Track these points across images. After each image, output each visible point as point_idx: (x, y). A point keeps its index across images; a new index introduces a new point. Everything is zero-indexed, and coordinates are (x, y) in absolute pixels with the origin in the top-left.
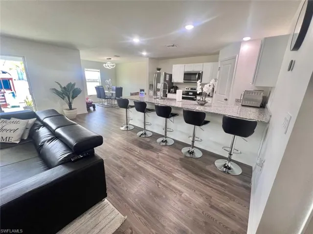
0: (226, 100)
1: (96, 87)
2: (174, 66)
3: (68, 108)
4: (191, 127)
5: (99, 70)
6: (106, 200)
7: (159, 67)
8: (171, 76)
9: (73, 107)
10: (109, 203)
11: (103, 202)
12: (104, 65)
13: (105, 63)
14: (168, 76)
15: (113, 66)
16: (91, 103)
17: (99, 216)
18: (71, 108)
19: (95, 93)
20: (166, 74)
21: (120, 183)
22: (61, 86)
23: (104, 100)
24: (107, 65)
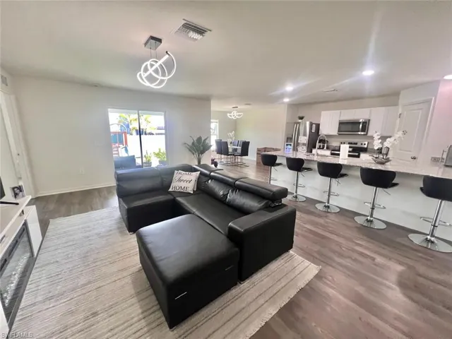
0: (415, 158)
1: (216, 141)
2: (323, 113)
4: (371, 189)
5: (217, 121)
6: (291, 252)
7: (301, 115)
8: (318, 126)
12: (228, 114)
13: (230, 113)
14: (314, 126)
15: (239, 115)
20: (311, 124)
24: (232, 114)
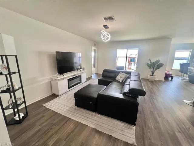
1: (180, 64)
3: (151, 74)
5: (191, 50)
6: (134, 127)
9: (154, 74)
10: (134, 130)
11: (132, 127)
16: (170, 75)
17: (126, 129)
18: (152, 75)
19: (178, 68)
21: (149, 129)
22: (151, 62)
23: (185, 75)
